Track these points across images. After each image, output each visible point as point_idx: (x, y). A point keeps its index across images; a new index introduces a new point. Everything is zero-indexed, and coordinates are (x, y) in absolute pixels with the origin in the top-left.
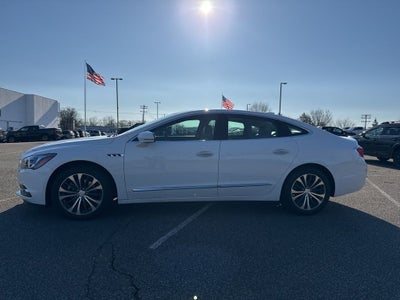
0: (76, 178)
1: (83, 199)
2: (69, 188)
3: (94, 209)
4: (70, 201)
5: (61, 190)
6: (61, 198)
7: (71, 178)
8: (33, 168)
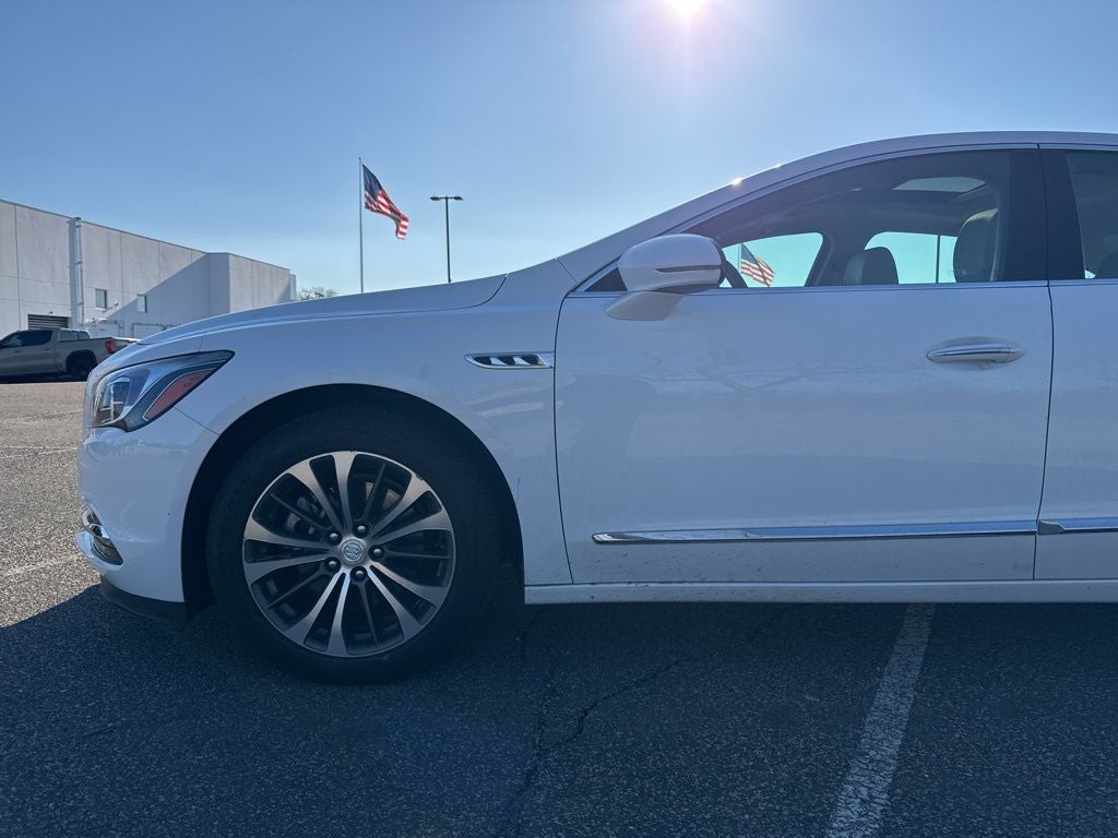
0: (325, 471)
1: (358, 576)
2: (292, 520)
3: (411, 627)
4: (298, 588)
5: (254, 530)
6: (254, 571)
7: (303, 472)
8: (123, 426)
